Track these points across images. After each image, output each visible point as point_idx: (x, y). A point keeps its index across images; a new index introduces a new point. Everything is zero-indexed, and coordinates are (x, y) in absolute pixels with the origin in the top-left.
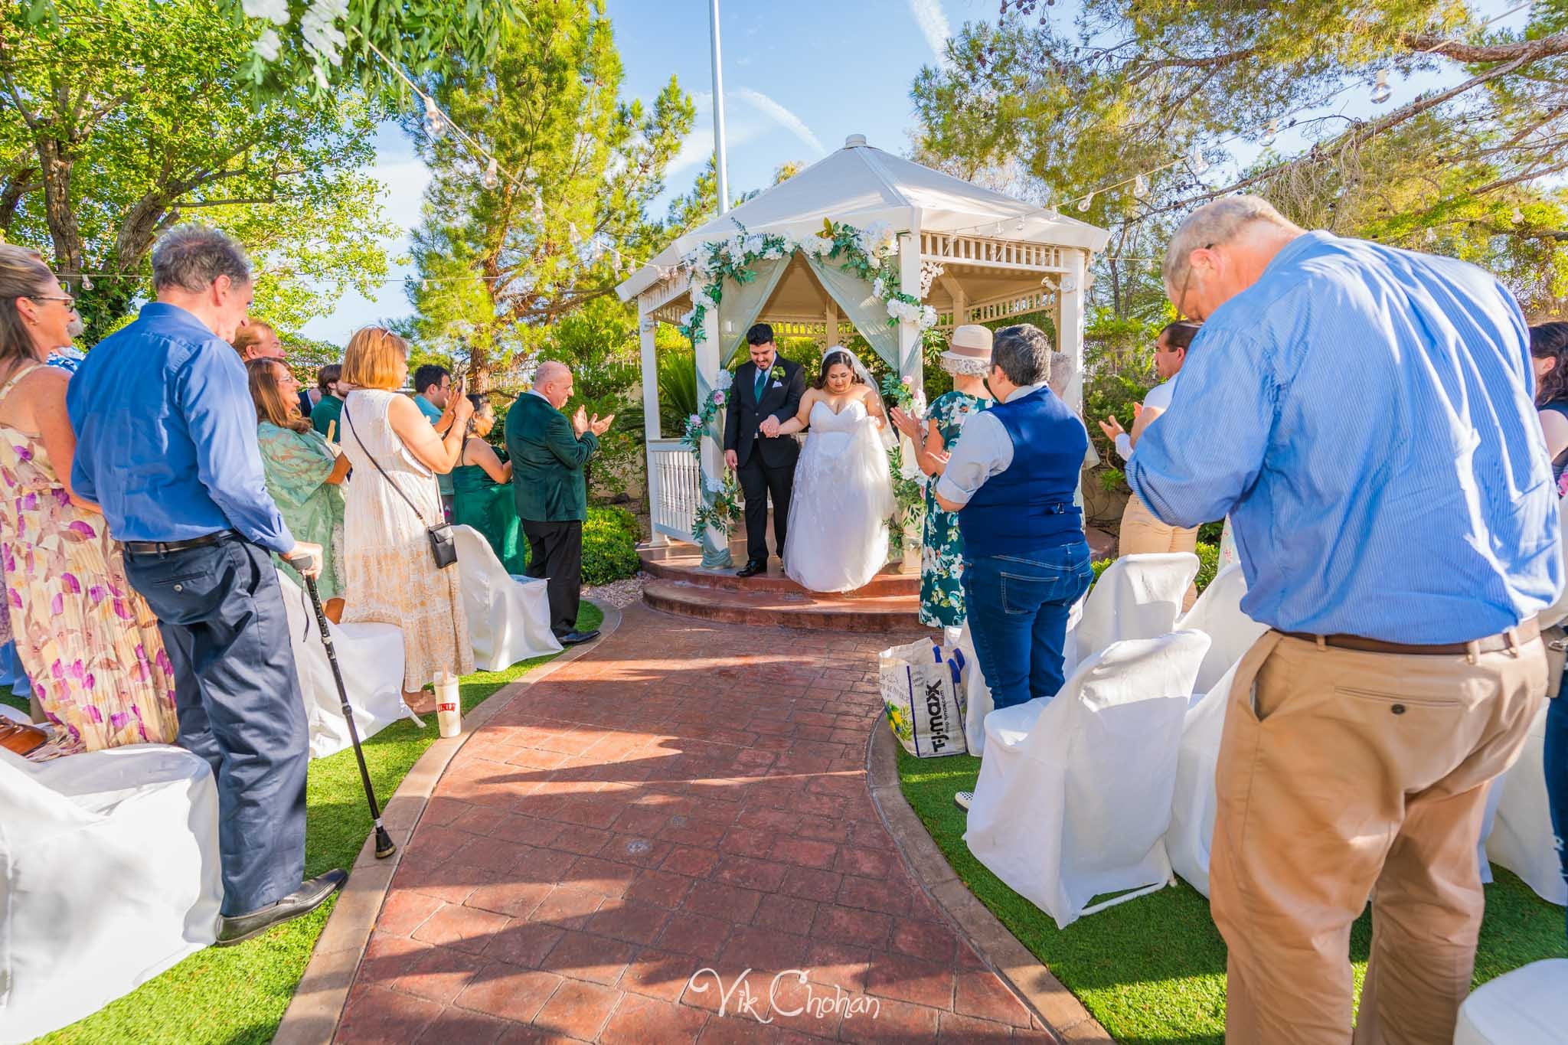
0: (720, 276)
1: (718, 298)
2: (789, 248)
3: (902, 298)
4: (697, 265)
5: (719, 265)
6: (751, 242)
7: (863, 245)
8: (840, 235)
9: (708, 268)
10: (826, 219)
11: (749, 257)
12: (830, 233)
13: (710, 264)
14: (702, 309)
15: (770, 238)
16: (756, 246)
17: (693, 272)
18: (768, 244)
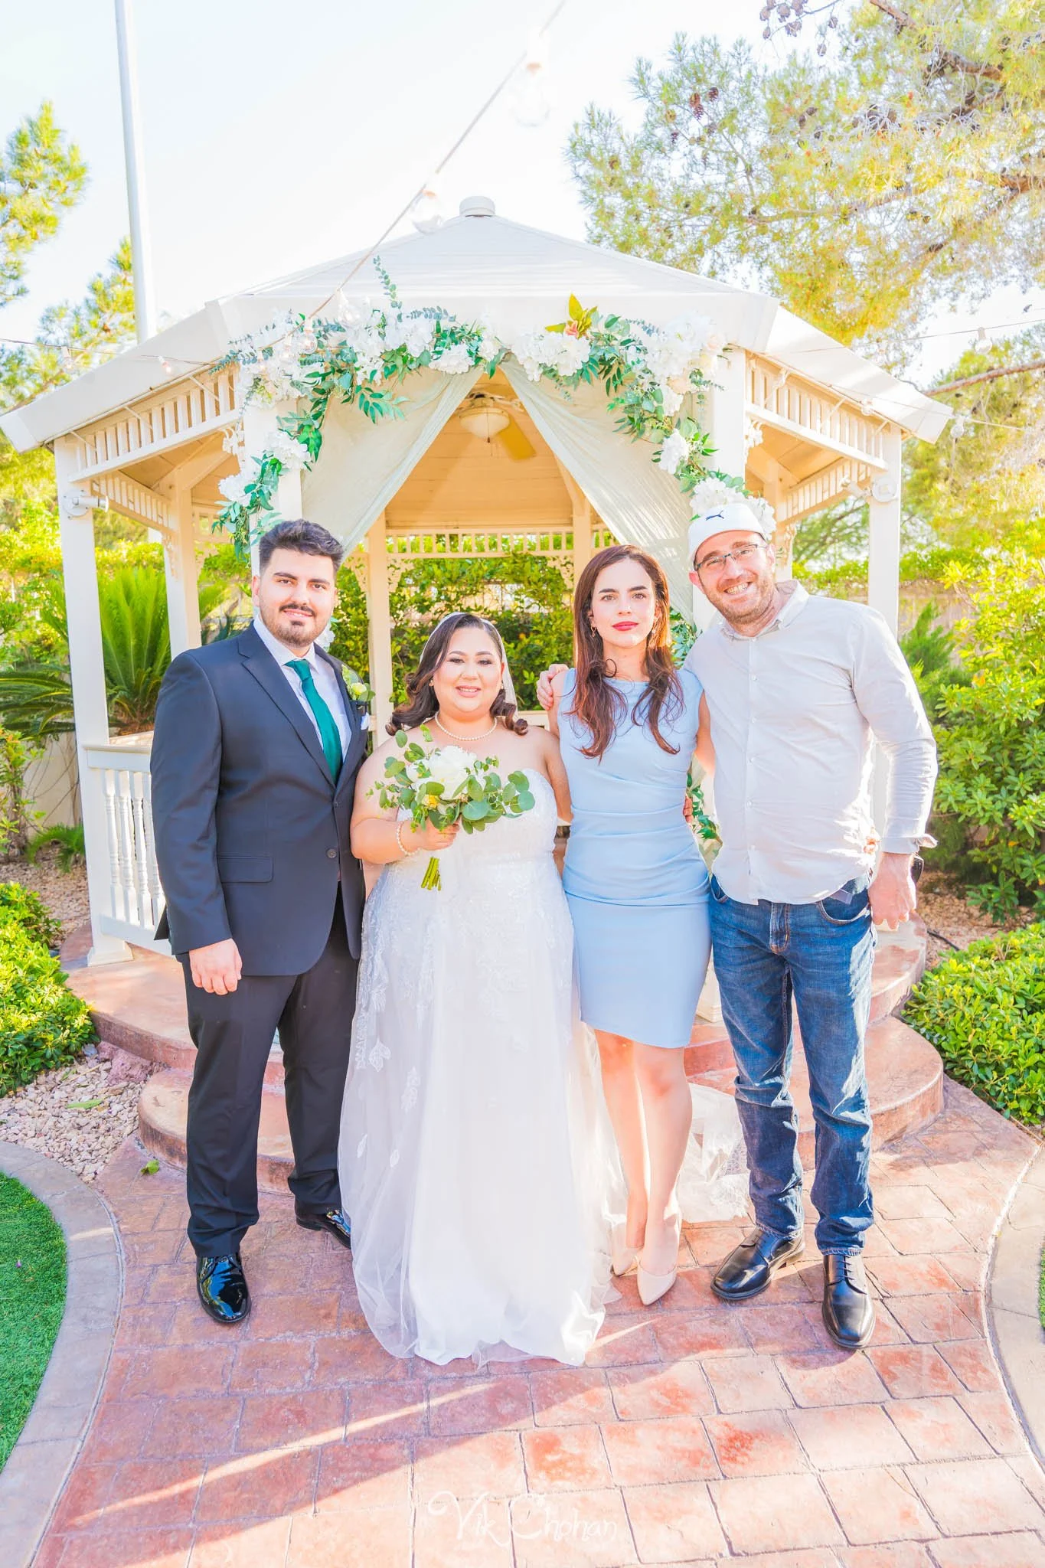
0: (322, 396)
1: (315, 446)
2: (488, 351)
3: (720, 476)
4: (273, 363)
5: (322, 371)
6: (407, 324)
7: (652, 361)
8: (598, 337)
9: (299, 373)
10: (573, 298)
11: (397, 361)
12: (579, 329)
13: (303, 363)
14: (273, 467)
15: (445, 325)
16: (418, 337)
17: (257, 381)
18: (446, 337)
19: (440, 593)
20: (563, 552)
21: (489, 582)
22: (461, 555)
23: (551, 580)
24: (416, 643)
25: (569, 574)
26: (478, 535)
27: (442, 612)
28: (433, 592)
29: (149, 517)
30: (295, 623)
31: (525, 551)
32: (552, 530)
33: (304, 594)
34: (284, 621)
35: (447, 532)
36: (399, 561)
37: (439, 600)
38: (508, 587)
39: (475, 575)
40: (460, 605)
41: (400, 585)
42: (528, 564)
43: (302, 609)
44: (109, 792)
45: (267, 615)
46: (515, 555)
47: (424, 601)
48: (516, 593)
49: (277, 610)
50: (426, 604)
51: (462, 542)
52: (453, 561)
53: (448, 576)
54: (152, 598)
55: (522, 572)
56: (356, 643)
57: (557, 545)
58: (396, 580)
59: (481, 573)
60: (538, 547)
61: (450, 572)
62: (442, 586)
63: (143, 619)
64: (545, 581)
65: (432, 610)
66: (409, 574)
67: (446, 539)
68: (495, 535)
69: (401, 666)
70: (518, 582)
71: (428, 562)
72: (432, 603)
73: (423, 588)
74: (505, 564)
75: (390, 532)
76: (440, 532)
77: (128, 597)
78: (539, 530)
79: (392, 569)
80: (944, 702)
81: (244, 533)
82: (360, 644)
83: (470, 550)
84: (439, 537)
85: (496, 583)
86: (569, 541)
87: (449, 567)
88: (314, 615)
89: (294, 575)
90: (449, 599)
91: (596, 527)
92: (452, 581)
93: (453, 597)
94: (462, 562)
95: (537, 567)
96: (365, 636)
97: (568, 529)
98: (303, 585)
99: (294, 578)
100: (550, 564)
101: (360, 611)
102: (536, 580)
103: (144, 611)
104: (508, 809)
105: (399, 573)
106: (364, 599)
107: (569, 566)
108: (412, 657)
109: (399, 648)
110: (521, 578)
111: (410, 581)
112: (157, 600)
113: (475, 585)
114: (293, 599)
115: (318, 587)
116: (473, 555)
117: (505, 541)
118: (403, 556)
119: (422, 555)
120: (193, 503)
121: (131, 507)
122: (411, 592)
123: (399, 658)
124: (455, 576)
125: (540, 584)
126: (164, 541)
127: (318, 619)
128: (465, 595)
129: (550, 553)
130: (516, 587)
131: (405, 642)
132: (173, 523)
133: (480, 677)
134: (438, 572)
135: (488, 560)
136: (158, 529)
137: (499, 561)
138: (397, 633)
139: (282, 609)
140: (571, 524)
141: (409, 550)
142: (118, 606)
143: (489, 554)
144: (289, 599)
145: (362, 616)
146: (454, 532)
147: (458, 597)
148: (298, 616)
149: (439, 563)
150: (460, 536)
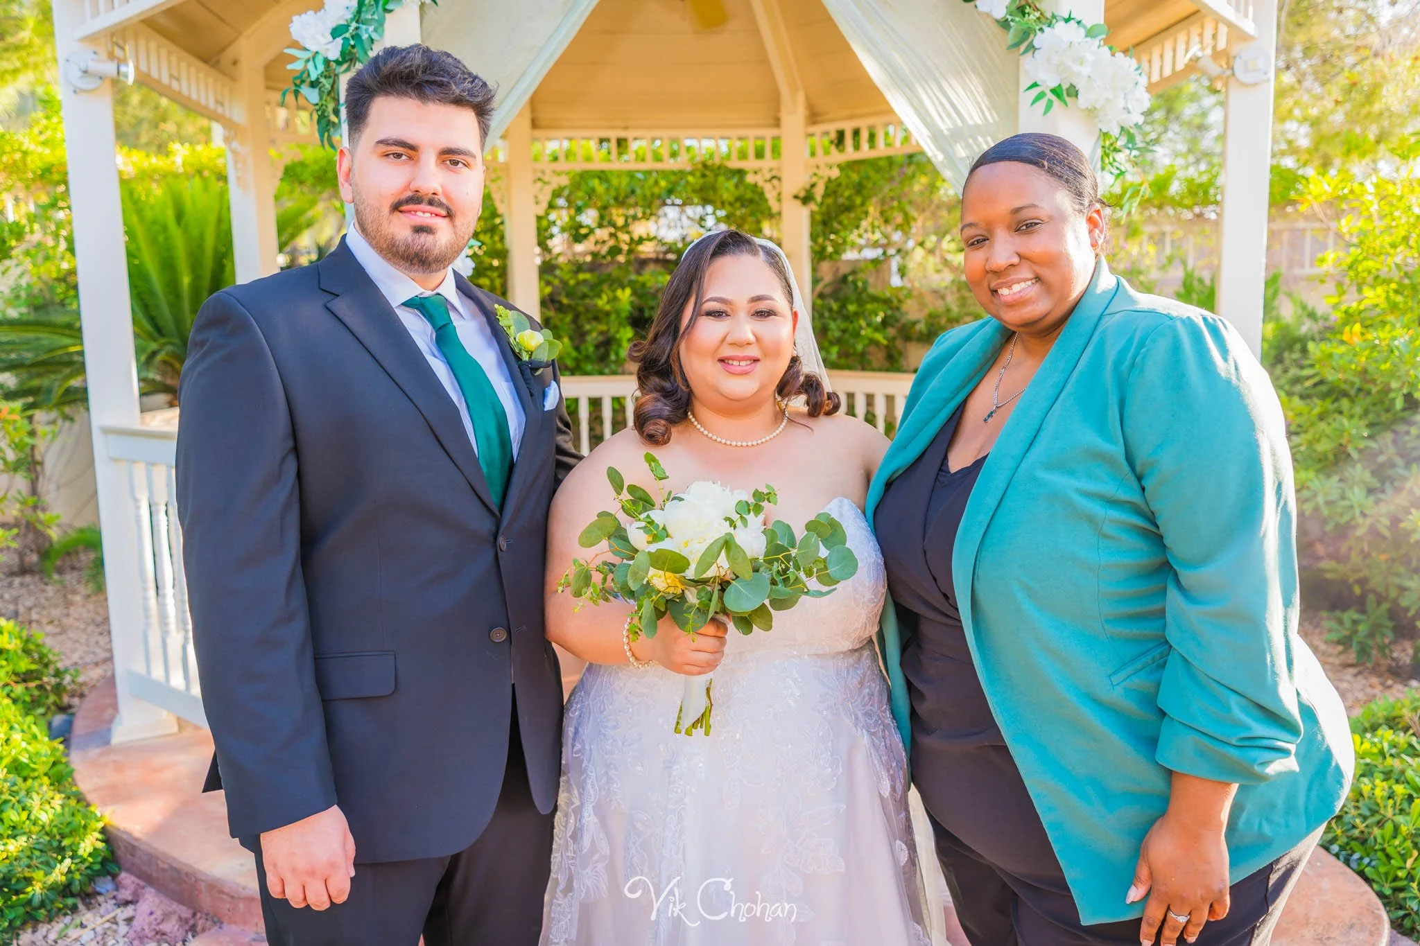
19: (602, 217)
20: (767, 163)
21: (665, 204)
22: (633, 166)
23: (751, 201)
24: (572, 282)
25: (775, 193)
26: (654, 140)
27: (604, 242)
28: (589, 217)
29: (203, 102)
30: (420, 230)
31: (717, 161)
32: (752, 133)
33: (432, 177)
34: (400, 229)
35: (613, 135)
36: (548, 172)
37: (600, 226)
38: (689, 211)
39: (648, 193)
40: (628, 232)
41: (551, 206)
42: (721, 179)
43: (431, 203)
44: (138, 496)
45: (369, 217)
46: (705, 166)
47: (581, 226)
48: (702, 219)
49: (386, 210)
50: (583, 231)
51: (634, 146)
52: (620, 174)
53: (613, 193)
54: (212, 219)
55: (714, 188)
56: (492, 280)
57: (759, 154)
58: (545, 198)
59: (656, 190)
60: (734, 155)
61: (617, 189)
62: (605, 208)
63: (201, 247)
64: (741, 201)
65: (592, 238)
66: (562, 189)
67: (613, 145)
68: (674, 140)
69: (551, 313)
70: (705, 201)
71: (584, 176)
72: (591, 231)
73: (579, 210)
74: (690, 179)
75: (538, 133)
76: (605, 134)
77: (180, 216)
78: (734, 133)
79: (539, 184)
80: (1312, 366)
81: (331, 106)
82: (498, 282)
83: (643, 160)
84: (602, 141)
85: (673, 204)
86: (776, 151)
87: (615, 182)
88: (450, 215)
89: (410, 141)
90: (614, 226)
91: (812, 129)
92: (621, 202)
93: (620, 222)
94: (631, 174)
95: (731, 184)
96: (503, 272)
97: (774, 132)
98: (429, 159)
99: (412, 148)
100: (750, 179)
101: (496, 238)
102: (731, 199)
103: (202, 237)
104: (813, 584)
105: (548, 191)
106: (502, 223)
107: (775, 181)
108: (565, 301)
109: (548, 290)
110: (712, 197)
111: (561, 202)
112: (220, 221)
113: (652, 204)
114: (413, 186)
115: (456, 163)
116: (649, 165)
117: (688, 149)
118: (557, 166)
119: (578, 166)
120: (268, 88)
121: (175, 85)
122: (561, 217)
123: (548, 302)
124: (622, 194)
125: (738, 205)
126: (227, 140)
127: (458, 221)
128: (635, 218)
129: (750, 164)
130: (699, 210)
131: (556, 282)
132: (239, 114)
133: (758, 339)
134: (600, 188)
135: (664, 174)
136: (216, 120)
137: (682, 174)
138: (547, 269)
139: (396, 207)
140: (777, 123)
141: (562, 158)
142: (165, 228)
143: (670, 164)
144: (407, 187)
145: (499, 246)
146: (622, 134)
147: (626, 224)
148: (423, 216)
149: (602, 176)
150: (630, 139)
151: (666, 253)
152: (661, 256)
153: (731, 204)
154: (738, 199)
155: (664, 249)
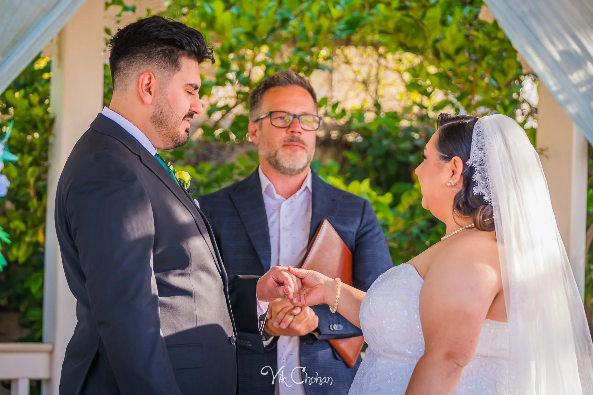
19: (225, 65)
23: (485, 52)
27: (227, 109)
37: (221, 80)
38: (392, 57)
62: (231, 49)
90: (246, 82)
102: (453, 46)
106: (47, 69)
145: (38, 111)
151: (345, 129)
152: (334, 135)
153: (448, 57)
154: (458, 51)
155: (342, 122)
